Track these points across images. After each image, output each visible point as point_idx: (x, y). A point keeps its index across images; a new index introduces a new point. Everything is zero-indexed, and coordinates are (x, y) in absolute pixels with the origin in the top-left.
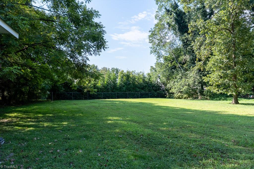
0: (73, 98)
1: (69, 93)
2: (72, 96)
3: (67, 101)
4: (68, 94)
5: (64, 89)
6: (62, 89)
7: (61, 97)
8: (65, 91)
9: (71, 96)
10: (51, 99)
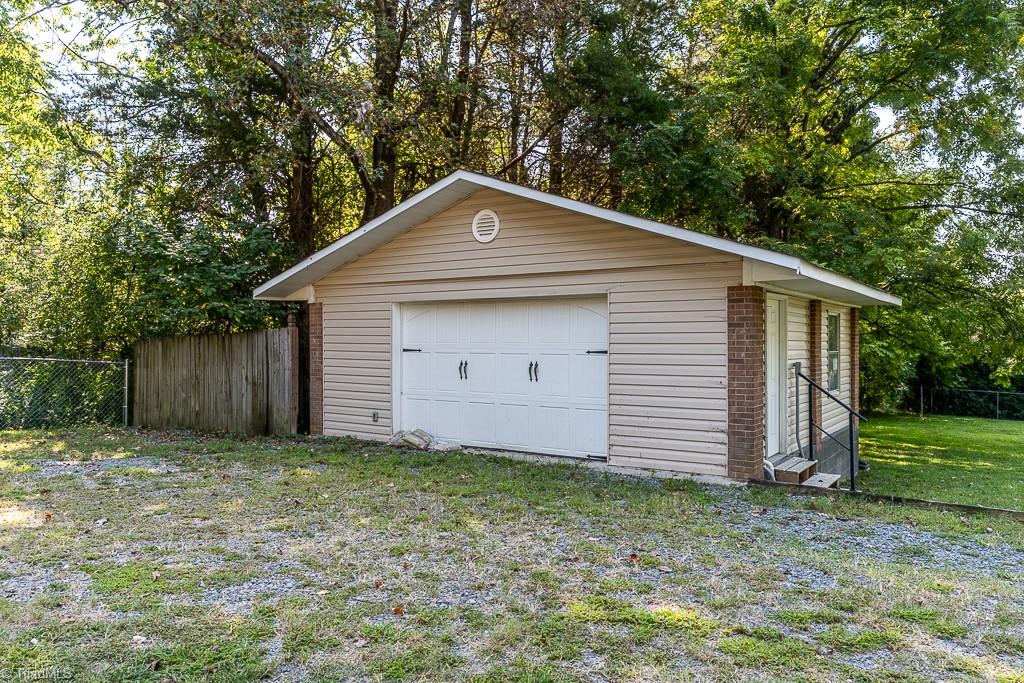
0: (998, 412)
1: (984, 394)
2: (995, 404)
3: (976, 420)
4: (980, 395)
5: (965, 380)
6: (956, 379)
7: (950, 406)
8: (965, 386)
9: (991, 406)
10: (917, 410)
